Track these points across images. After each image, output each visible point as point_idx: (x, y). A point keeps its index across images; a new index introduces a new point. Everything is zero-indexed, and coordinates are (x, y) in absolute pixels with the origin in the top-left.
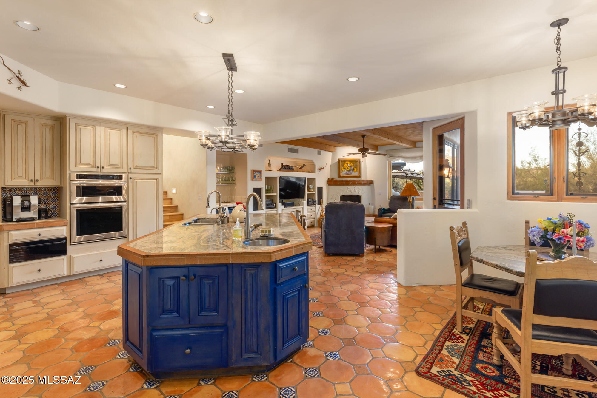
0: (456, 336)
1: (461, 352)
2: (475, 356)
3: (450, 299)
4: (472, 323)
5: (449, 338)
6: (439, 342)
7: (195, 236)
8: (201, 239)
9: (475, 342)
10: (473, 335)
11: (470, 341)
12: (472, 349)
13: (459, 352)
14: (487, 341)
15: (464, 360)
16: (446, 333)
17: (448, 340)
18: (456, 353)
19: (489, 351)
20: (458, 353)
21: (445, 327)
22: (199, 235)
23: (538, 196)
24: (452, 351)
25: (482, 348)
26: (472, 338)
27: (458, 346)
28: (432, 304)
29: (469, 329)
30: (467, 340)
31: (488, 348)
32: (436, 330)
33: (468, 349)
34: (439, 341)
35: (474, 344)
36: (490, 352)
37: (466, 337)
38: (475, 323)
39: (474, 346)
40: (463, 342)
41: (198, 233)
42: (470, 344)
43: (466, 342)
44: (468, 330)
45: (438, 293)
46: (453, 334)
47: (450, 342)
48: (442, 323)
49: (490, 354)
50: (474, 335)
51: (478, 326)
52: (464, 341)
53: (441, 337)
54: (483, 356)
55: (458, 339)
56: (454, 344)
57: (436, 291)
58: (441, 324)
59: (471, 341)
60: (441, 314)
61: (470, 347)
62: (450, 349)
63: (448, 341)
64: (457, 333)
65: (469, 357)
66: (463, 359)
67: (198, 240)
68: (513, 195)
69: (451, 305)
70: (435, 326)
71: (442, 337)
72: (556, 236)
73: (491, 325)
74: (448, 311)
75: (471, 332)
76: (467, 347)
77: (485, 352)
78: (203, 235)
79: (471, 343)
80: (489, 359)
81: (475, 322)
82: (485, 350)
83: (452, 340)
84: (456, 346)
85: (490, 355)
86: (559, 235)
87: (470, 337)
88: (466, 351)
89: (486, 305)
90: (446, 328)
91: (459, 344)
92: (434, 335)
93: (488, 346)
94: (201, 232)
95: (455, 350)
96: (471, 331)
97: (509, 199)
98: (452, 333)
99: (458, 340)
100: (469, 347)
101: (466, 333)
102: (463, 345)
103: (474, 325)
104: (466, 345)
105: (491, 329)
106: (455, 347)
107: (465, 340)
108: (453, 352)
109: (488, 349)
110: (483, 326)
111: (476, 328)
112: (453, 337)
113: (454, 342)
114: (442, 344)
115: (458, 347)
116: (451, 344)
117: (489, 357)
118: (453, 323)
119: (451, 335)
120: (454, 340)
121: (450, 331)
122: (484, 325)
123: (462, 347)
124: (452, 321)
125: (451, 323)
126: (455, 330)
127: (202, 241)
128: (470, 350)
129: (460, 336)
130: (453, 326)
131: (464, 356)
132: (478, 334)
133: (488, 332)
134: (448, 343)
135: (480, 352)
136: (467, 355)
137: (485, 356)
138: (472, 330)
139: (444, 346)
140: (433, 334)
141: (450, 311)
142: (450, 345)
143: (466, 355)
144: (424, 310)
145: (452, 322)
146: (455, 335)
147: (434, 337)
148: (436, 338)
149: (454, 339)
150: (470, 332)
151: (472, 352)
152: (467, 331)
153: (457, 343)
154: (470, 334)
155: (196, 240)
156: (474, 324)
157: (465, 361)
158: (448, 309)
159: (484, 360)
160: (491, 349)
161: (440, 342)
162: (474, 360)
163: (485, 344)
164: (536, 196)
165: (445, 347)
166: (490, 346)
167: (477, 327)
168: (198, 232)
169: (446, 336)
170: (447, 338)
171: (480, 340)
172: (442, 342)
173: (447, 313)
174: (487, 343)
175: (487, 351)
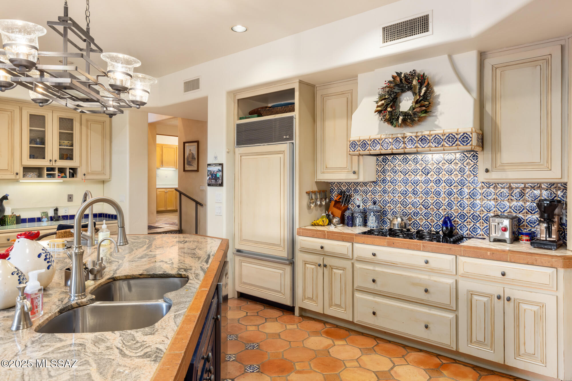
7: (155, 249)
8: (147, 246)
22: (150, 250)
41: (151, 253)
67: (151, 244)
78: (145, 250)
94: (146, 255)
127: (147, 243)
155: (153, 244)
168: (151, 255)
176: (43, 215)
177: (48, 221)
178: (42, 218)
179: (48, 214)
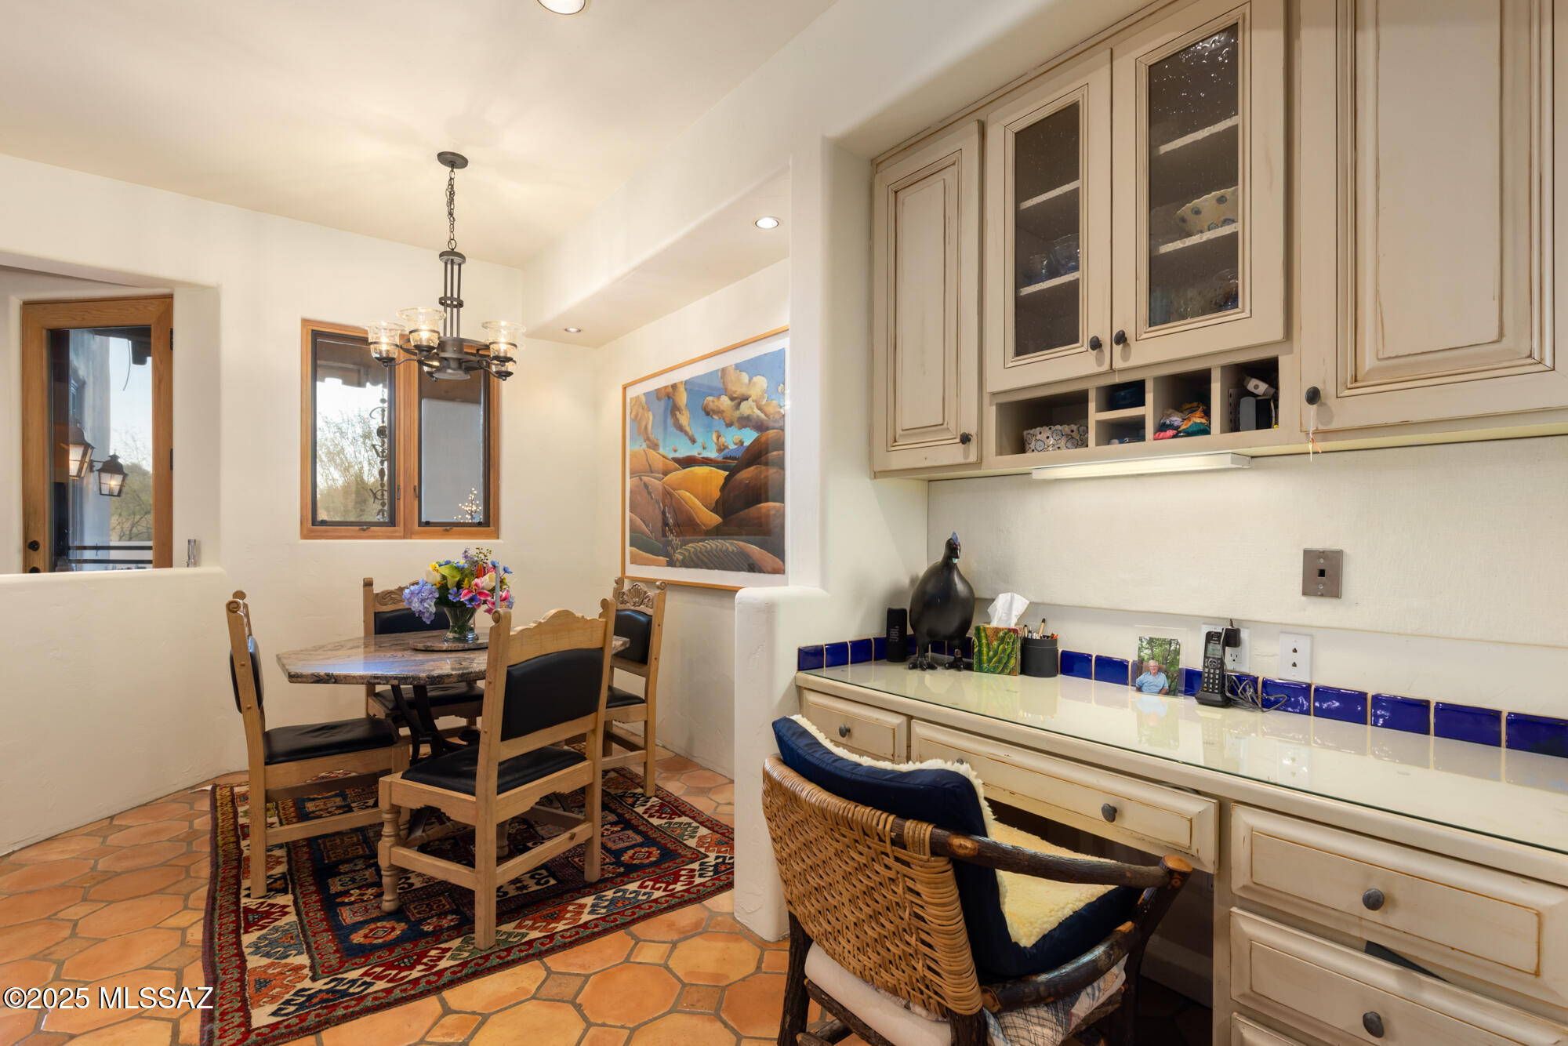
0: (259, 910)
1: (298, 936)
2: (334, 923)
3: (169, 840)
4: (279, 863)
5: (243, 925)
6: (220, 950)
9: (314, 897)
10: (298, 887)
11: (300, 901)
12: (319, 914)
13: (292, 938)
14: (340, 880)
15: (318, 946)
16: (224, 921)
17: (242, 931)
18: (287, 944)
19: (358, 896)
20: (292, 942)
21: (210, 909)
23: (367, 528)
24: (275, 947)
25: (339, 900)
26: (301, 893)
27: (281, 927)
28: (117, 874)
29: (279, 879)
30: (291, 903)
31: (352, 892)
32: (184, 930)
33: (309, 922)
34: (217, 948)
35: (315, 902)
36: (360, 897)
37: (286, 899)
38: (285, 859)
39: (317, 906)
40: (287, 913)
42: (305, 907)
43: (292, 909)
44: (279, 882)
45: (115, 839)
46: (247, 910)
47: (252, 932)
48: (190, 906)
49: (362, 901)
50: (301, 886)
51: (297, 862)
52: (286, 910)
53: (217, 936)
54: (352, 913)
55: (267, 914)
56: (268, 929)
57: (105, 837)
58: (192, 909)
59: (304, 900)
60: (169, 886)
61: (310, 914)
62: (266, 946)
63: (246, 932)
64: (255, 903)
65: (324, 934)
66: (314, 946)
68: (313, 525)
69: (184, 850)
70: (173, 922)
71: (220, 935)
72: (465, 595)
73: (322, 846)
74: (187, 869)
75: (289, 882)
76: (304, 916)
77: (351, 903)
79: (308, 904)
80: (367, 912)
81: (282, 857)
82: (346, 900)
83: (255, 924)
84: (276, 930)
85: (364, 904)
86: (471, 592)
87: (294, 893)
88: (307, 927)
89: (281, 811)
90: (213, 909)
91: (277, 923)
92: (190, 946)
93: (346, 888)
95: (280, 941)
96: (286, 880)
97: (306, 535)
98: (242, 910)
99: (272, 917)
100: (307, 915)
101: (278, 891)
102: (292, 918)
103: (286, 864)
104: (298, 914)
105: (330, 853)
106: (276, 935)
107: (288, 906)
108: (279, 949)
109: (352, 895)
110: (306, 856)
111: (294, 868)
112: (250, 917)
113: (264, 927)
114: (235, 949)
115: (283, 931)
116: (259, 935)
117: (365, 907)
118: (227, 887)
119: (242, 915)
120: (260, 923)
121: (232, 908)
122: (306, 853)
123: (292, 926)
124: (219, 884)
125: (221, 891)
126: (244, 901)
128: (316, 920)
129: (269, 905)
130: (232, 893)
131: (312, 940)
132: (310, 879)
133: (326, 862)
134: (247, 939)
135: (340, 910)
136: (315, 933)
137: (356, 912)
138: (288, 877)
139: (244, 949)
140: (184, 943)
141: (192, 866)
142: (259, 938)
143: (314, 936)
144: (102, 901)
145: (222, 887)
146: (254, 911)
147: (195, 950)
148: (201, 949)
149: (259, 921)
150: (287, 884)
151: (321, 921)
152: (279, 885)
153: (273, 925)
154: (290, 886)
156: (282, 862)
157: (320, 947)
158: (182, 864)
159: (360, 919)
160: (358, 891)
161: (225, 948)
162: (338, 933)
163: (340, 888)
164: (365, 527)
165: (246, 951)
166: (352, 886)
167: (296, 865)
169: (232, 927)
170: (238, 927)
171: (322, 887)
172: (232, 944)
173: (188, 875)
174: (341, 885)
175: (353, 899)
176: (1146, 653)
177: (1171, 692)
178: (1139, 667)
179: (1177, 652)
